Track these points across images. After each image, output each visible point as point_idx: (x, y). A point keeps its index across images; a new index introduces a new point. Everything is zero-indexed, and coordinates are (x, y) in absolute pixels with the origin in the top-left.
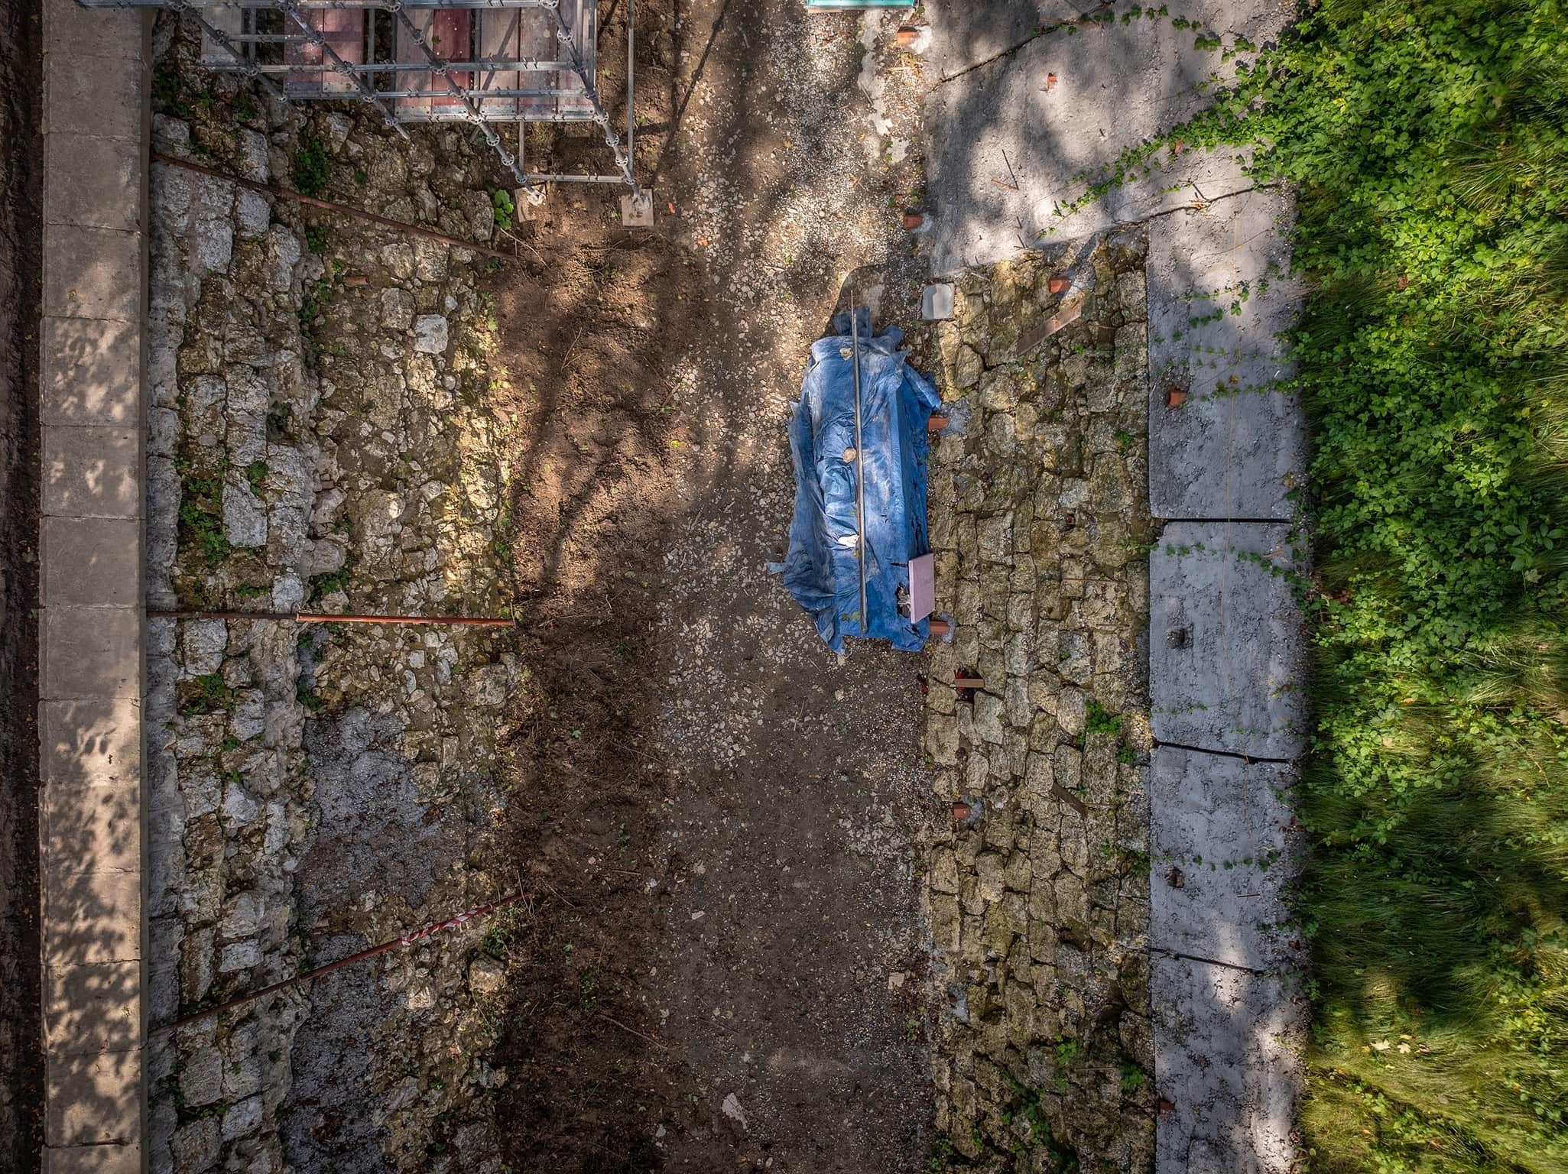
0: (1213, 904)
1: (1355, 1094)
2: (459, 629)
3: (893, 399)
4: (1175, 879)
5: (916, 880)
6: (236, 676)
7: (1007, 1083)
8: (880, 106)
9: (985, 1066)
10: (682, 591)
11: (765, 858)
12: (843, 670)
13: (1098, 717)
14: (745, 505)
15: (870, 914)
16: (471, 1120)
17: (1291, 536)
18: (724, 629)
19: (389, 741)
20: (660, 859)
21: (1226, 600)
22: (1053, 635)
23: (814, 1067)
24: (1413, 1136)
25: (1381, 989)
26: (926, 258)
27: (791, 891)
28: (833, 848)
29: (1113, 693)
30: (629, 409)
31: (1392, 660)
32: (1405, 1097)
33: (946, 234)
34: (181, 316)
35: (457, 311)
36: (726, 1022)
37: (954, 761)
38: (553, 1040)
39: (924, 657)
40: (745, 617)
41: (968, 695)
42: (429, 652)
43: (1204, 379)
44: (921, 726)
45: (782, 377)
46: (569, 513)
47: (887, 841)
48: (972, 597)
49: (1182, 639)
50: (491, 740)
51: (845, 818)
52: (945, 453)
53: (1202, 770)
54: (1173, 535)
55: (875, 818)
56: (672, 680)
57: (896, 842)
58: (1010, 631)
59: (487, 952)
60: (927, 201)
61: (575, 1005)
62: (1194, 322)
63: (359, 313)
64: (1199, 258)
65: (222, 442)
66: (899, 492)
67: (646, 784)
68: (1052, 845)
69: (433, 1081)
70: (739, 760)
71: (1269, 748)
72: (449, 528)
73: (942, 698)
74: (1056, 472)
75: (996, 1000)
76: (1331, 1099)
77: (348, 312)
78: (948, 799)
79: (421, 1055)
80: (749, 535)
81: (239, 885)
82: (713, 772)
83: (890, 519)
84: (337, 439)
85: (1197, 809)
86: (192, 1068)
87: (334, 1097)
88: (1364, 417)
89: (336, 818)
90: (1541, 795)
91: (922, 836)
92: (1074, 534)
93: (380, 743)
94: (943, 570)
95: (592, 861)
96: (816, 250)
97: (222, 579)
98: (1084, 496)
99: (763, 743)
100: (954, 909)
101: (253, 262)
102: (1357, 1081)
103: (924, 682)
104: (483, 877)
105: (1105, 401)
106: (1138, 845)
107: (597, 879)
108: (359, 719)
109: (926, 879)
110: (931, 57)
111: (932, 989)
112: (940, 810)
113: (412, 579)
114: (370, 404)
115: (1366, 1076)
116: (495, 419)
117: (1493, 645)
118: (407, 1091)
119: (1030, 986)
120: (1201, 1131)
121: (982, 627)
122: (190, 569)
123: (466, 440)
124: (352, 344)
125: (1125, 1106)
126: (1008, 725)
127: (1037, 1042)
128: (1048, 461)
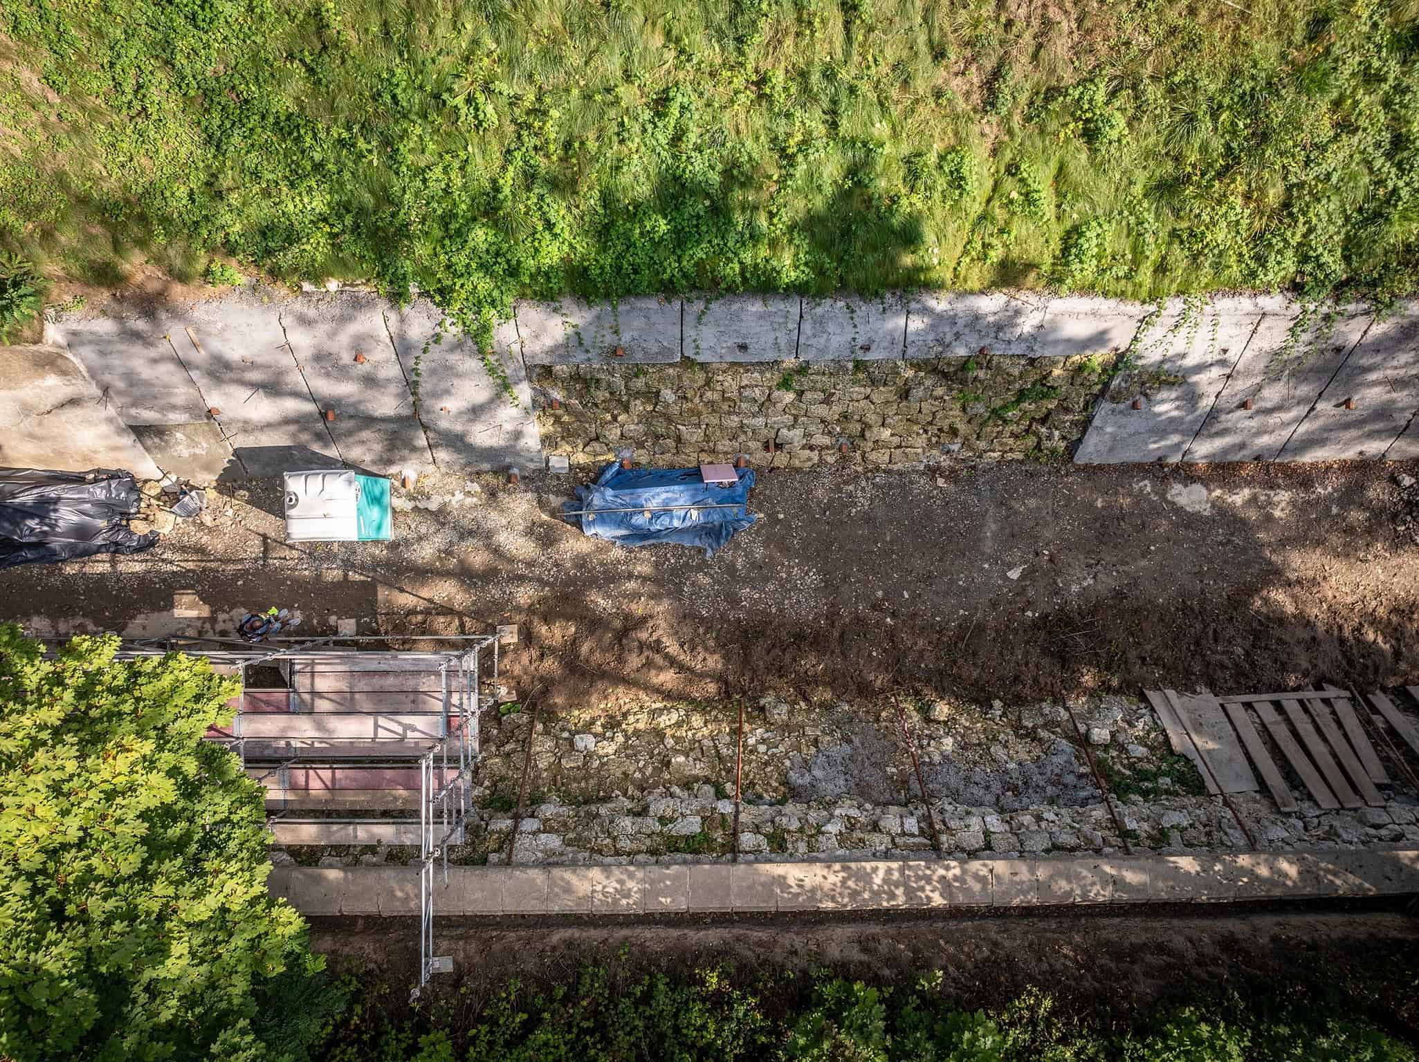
0: (876, 332)
1: (962, 270)
2: (746, 728)
3: (617, 492)
4: (866, 348)
5: (885, 472)
6: (769, 829)
7: (991, 423)
8: (447, 498)
9: (983, 434)
10: (723, 606)
11: (874, 557)
12: (766, 514)
13: (785, 384)
14: (673, 571)
15: (905, 497)
16: (1020, 719)
17: (689, 300)
18: (746, 581)
19: (805, 761)
20: (874, 616)
21: (722, 329)
22: (743, 405)
23: (991, 528)
24: (979, 246)
25: (907, 260)
26: (534, 471)
27: (892, 542)
28: (868, 519)
29: (772, 377)
30: (622, 634)
31: (748, 261)
32: (960, 249)
33: (522, 461)
34: (587, 854)
35: (570, 731)
36: (967, 577)
37: (816, 452)
38: (975, 674)
39: (759, 469)
40: (737, 570)
41: (779, 447)
42: (758, 742)
43: (609, 339)
44: (798, 470)
45: (600, 550)
46: (681, 668)
47: (863, 488)
48: (724, 445)
49: (743, 347)
50: (808, 711)
51: (850, 512)
52: (644, 460)
53: (808, 338)
54: (689, 353)
55: (850, 495)
56: (774, 611)
57: (864, 483)
58: (742, 426)
59: (925, 710)
60: (503, 471)
61: (955, 662)
62: (581, 344)
63: (575, 779)
64: (548, 342)
65: (649, 836)
66: (667, 488)
67: (832, 625)
68: (856, 404)
69: (995, 739)
70: (818, 573)
71: (795, 310)
72: (690, 734)
73: (781, 459)
74: (656, 404)
75: (946, 428)
76: (965, 280)
77: (575, 785)
78: (838, 455)
79: (979, 745)
80: (691, 569)
81: (875, 827)
82: (826, 587)
83: (682, 492)
84: (643, 790)
85: (828, 340)
86: (965, 845)
87: (996, 787)
88: (632, 276)
89: (845, 786)
90: (810, 197)
91: (860, 469)
92: (689, 396)
93: (806, 765)
94: (709, 459)
95: (874, 654)
96: (529, 532)
97: (718, 836)
98: (669, 392)
99: (809, 559)
100: (898, 451)
101: (555, 825)
102: (955, 269)
103: (773, 469)
104: (884, 714)
105: (618, 381)
106: (850, 365)
107: (885, 651)
108: (794, 776)
109: (883, 466)
110: (419, 468)
111: (945, 462)
112: (844, 460)
113: (718, 751)
114: (624, 773)
115: (953, 264)
116: (628, 711)
117: (739, 219)
118: (998, 751)
119: (934, 414)
120: (993, 335)
121: (740, 440)
122: (713, 850)
123: (641, 726)
124: (592, 782)
125: (988, 368)
126: (793, 426)
127: (964, 409)
128: (650, 408)
